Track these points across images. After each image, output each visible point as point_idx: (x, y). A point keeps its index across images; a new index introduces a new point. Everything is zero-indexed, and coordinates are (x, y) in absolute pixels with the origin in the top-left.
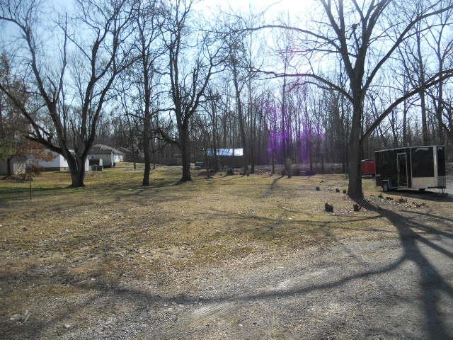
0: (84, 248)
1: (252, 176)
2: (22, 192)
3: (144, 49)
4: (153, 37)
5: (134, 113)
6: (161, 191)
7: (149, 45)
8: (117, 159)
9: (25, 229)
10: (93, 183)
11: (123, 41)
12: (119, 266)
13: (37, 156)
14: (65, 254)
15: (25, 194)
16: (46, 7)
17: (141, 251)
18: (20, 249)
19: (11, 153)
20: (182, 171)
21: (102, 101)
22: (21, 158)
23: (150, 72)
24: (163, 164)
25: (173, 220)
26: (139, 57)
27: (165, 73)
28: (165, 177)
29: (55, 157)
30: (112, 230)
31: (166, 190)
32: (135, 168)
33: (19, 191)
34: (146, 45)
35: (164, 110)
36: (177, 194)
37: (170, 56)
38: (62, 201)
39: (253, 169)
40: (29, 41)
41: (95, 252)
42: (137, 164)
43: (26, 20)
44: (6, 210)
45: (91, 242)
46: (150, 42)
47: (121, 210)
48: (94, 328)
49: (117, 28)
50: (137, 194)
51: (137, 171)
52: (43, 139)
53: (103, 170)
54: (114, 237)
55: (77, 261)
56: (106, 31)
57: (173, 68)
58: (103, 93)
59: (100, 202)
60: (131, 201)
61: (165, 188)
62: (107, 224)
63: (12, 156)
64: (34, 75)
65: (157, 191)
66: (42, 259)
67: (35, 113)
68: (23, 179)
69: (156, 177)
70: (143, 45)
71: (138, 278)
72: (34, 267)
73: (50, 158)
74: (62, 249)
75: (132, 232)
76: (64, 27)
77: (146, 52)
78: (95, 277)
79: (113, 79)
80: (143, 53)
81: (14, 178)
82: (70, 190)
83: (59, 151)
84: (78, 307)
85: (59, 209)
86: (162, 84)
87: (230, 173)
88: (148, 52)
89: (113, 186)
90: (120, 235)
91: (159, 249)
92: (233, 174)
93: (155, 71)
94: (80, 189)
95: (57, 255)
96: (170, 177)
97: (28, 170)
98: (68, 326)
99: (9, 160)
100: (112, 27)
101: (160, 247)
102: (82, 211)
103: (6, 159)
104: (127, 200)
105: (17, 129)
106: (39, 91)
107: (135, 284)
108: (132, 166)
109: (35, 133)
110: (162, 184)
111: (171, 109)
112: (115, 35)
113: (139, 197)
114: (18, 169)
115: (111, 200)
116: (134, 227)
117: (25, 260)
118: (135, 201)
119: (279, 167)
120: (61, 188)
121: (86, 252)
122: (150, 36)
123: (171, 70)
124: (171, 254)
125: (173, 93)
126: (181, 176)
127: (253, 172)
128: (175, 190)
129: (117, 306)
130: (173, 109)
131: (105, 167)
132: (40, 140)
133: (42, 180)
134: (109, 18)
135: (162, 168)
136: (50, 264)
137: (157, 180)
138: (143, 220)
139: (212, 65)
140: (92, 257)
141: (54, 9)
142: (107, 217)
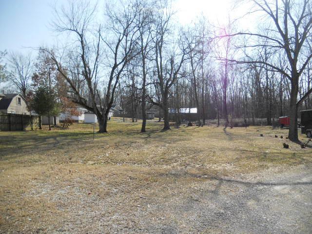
1: (205, 127)
27: (152, 60)
39: (204, 122)
40: (82, 43)
58: (119, 74)
68: (63, 127)
83: (92, 110)
87: (190, 125)
92: (191, 126)
108: (122, 120)
119: (222, 121)
123: (157, 57)
126: (163, 127)
127: (204, 124)
139: (184, 54)
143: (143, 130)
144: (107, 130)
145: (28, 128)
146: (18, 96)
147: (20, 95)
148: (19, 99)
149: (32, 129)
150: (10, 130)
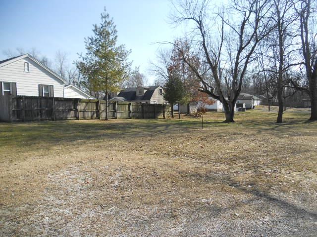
0: (241, 164)
2: (196, 124)
3: (279, 20)
4: (287, 8)
5: (270, 69)
6: (293, 127)
7: (283, 16)
8: (256, 103)
9: (202, 147)
10: (239, 119)
11: (262, 17)
12: (268, 181)
13: (205, 102)
14: (228, 166)
15: (198, 125)
16: (211, 5)
17: (283, 171)
18: (200, 159)
19: (190, 100)
20: (310, 112)
21: (247, 62)
22: (195, 102)
23: (283, 36)
24: (292, 107)
25: (308, 151)
26: (275, 27)
27: (296, 36)
28: (295, 117)
29: (215, 102)
30: (259, 153)
31: (297, 127)
32: (269, 110)
33: (194, 123)
34: (281, 16)
35: (295, 65)
36: (308, 131)
37: (301, 20)
38: (221, 131)
40: (201, 29)
41: (248, 168)
42: (271, 107)
43: (199, 17)
44: (189, 134)
45: (244, 160)
46: (284, 13)
47: (264, 140)
48: (256, 221)
49: (258, 8)
50: (273, 129)
51: (270, 112)
52: (208, 91)
53: (246, 111)
54: (261, 159)
55: (237, 172)
56: (250, 12)
57: (304, 30)
58: (248, 57)
59: (247, 133)
60: (269, 134)
61: (295, 125)
62: (254, 149)
63: (190, 102)
64: (204, 50)
65: (290, 128)
66: (214, 168)
67: (203, 75)
68: (195, 116)
69: (287, 117)
70: (279, 16)
71: (284, 192)
72: (210, 171)
73: (211, 103)
74: (226, 163)
75: (274, 157)
76: (222, 16)
77: (281, 21)
78: (251, 185)
79: (255, 45)
80: (279, 22)
81: (191, 116)
82: (225, 124)
83: (218, 98)
84: (242, 204)
85: (220, 136)
86: (294, 44)
88: (283, 20)
89: (254, 123)
90: (265, 158)
91: (298, 173)
93: (288, 34)
94: (231, 123)
95: (223, 166)
96: (299, 117)
97: (198, 110)
98: (238, 215)
99: (188, 104)
100: (254, 9)
101: (299, 171)
102: (235, 138)
103: (187, 104)
104: (267, 133)
105: (193, 85)
106: (206, 61)
107: (283, 196)
108: (268, 109)
109: (204, 87)
110: (292, 122)
111: (301, 64)
112: (256, 13)
113: (275, 131)
114: (193, 110)
115: (255, 133)
116: (276, 153)
117: (205, 167)
118: (273, 134)
120: (219, 122)
121: (242, 166)
122: (284, 8)
123: (302, 31)
124: (310, 178)
125: (304, 50)
126: (309, 117)
128: (305, 127)
129: (270, 209)
130: (303, 63)
131: (247, 109)
132: (206, 91)
133: (207, 117)
134: (252, 2)
135: (292, 110)
136: (220, 171)
137: (288, 119)
138: (282, 149)
140: (246, 171)
141: (216, 6)
142: (253, 144)
143: (279, 120)
144: (234, 120)
145: (161, 116)
146: (160, 88)
147: (161, 87)
148: (161, 90)
149: (164, 117)
150: (143, 118)
